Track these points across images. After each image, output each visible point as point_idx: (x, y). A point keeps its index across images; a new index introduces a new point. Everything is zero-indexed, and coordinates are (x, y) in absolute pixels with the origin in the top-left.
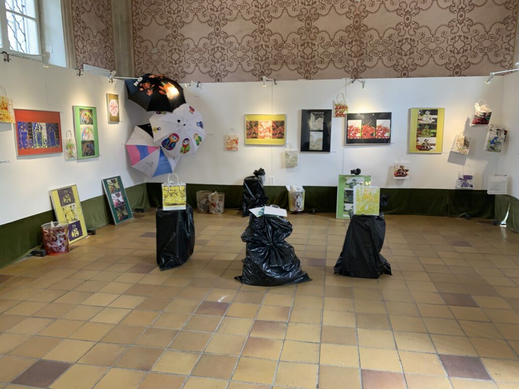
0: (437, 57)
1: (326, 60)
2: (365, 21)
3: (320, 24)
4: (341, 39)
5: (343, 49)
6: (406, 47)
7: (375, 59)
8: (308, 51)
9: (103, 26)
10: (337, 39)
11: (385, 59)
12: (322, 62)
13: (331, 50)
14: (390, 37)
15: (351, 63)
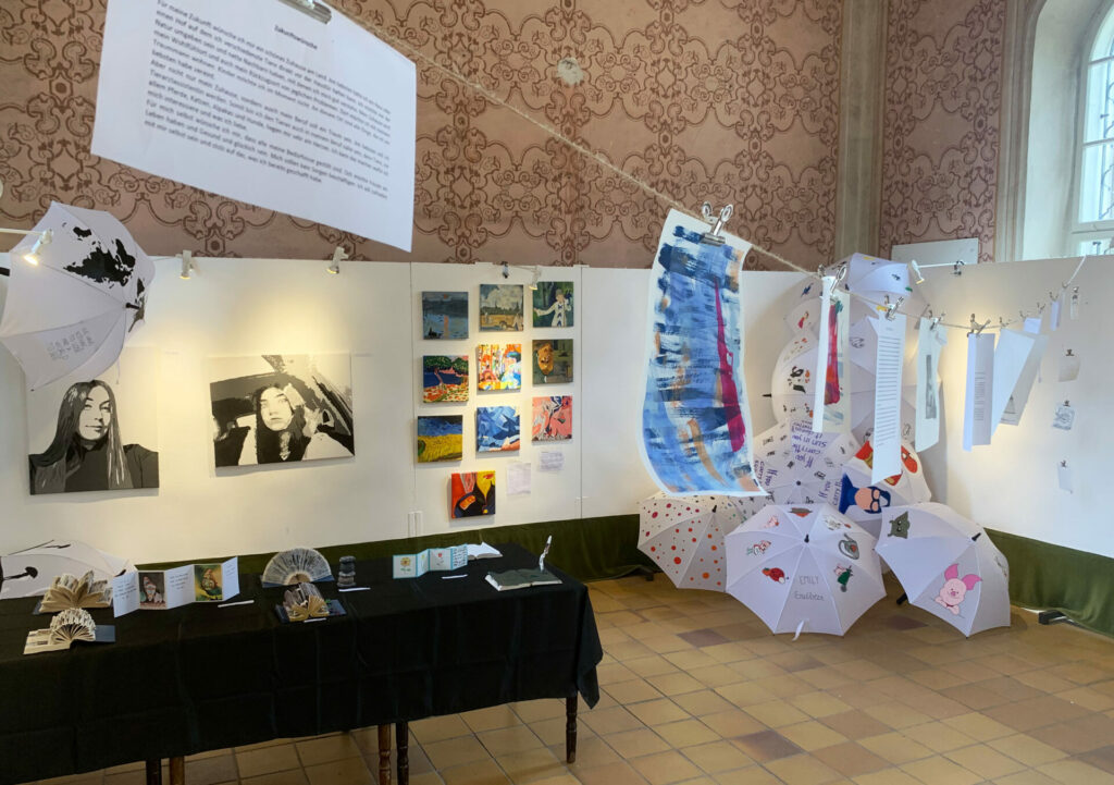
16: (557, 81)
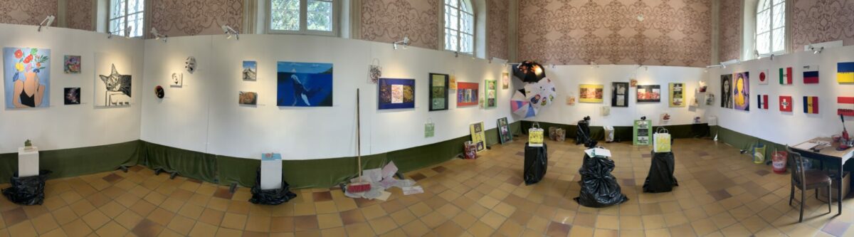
0: (679, 56)
1: (624, 54)
2: (644, 33)
3: (621, 33)
4: (632, 43)
5: (633, 48)
6: (664, 49)
7: (650, 55)
8: (615, 48)
9: (503, 37)
10: (630, 42)
11: (655, 55)
12: (622, 55)
13: (627, 48)
14: (657, 43)
15: (638, 56)
16: (637, 20)
